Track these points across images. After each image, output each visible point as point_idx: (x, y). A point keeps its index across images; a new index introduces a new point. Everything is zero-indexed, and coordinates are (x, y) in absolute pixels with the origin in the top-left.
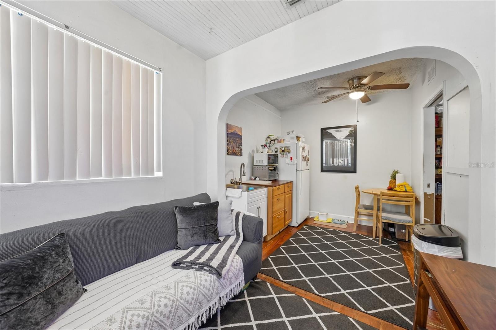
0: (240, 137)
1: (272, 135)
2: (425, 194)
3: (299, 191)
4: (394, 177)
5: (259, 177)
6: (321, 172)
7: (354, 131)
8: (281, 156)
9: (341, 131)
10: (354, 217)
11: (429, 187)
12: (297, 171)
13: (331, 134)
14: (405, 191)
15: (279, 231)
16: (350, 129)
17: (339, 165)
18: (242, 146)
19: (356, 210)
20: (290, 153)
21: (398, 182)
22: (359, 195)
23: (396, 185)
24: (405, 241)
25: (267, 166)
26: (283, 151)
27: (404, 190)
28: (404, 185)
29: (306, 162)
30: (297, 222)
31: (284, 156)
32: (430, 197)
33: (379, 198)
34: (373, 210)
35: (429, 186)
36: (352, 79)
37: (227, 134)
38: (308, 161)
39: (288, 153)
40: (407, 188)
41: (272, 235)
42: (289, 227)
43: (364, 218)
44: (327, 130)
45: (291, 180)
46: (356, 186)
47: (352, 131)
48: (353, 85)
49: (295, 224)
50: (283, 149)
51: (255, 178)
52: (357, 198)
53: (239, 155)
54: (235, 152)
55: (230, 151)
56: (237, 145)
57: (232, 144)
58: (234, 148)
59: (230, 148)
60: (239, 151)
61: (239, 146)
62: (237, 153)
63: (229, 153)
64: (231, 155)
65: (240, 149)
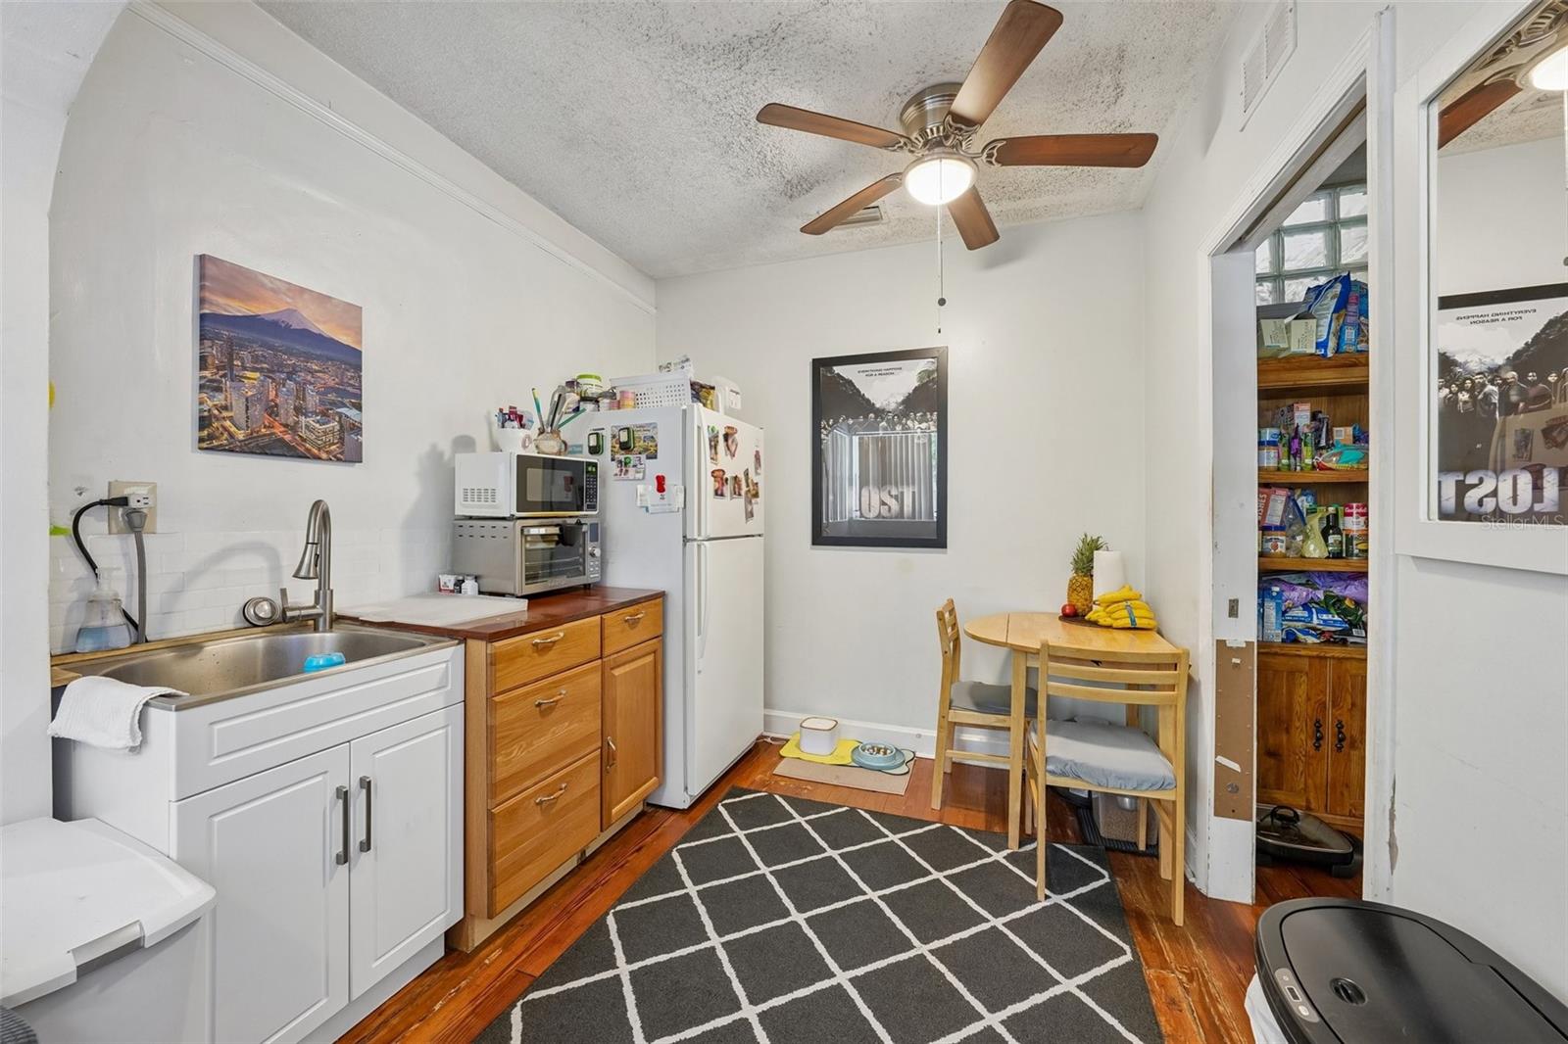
0: (352, 359)
1: (590, 377)
2: (1221, 645)
3: (697, 638)
4: (1084, 565)
5: (477, 578)
6: (814, 543)
7: (935, 375)
8: (617, 471)
9: (889, 372)
10: (934, 734)
11: (1236, 616)
12: (685, 545)
13: (850, 383)
14: (1130, 626)
15: (575, 858)
16: (923, 365)
17: (879, 515)
18: (359, 407)
19: (942, 717)
20: (655, 457)
21: (1101, 588)
22: (957, 641)
23: (1094, 599)
24: (1131, 849)
25: (512, 518)
26: (625, 447)
27: (1127, 622)
28: (1126, 600)
29: (741, 501)
30: (686, 789)
31: (632, 470)
32: (1238, 661)
33: (1032, 664)
34: (1008, 713)
35: (1233, 609)
36: (918, 100)
37: (203, 317)
38: (756, 495)
39: (648, 458)
40: (1136, 613)
41: (490, 916)
42: (651, 812)
43: (974, 737)
44: (837, 369)
45: (656, 586)
46: (940, 604)
47: (929, 373)
48: (923, 133)
49: (677, 795)
50: (624, 437)
51: (459, 583)
52: (944, 662)
53: (324, 456)
54: (287, 438)
55: (228, 423)
56: (308, 398)
57: (250, 388)
58: (272, 410)
59: (226, 408)
60: (325, 433)
61: (330, 404)
62: (304, 440)
63: (217, 438)
64: (243, 452)
65: (334, 425)
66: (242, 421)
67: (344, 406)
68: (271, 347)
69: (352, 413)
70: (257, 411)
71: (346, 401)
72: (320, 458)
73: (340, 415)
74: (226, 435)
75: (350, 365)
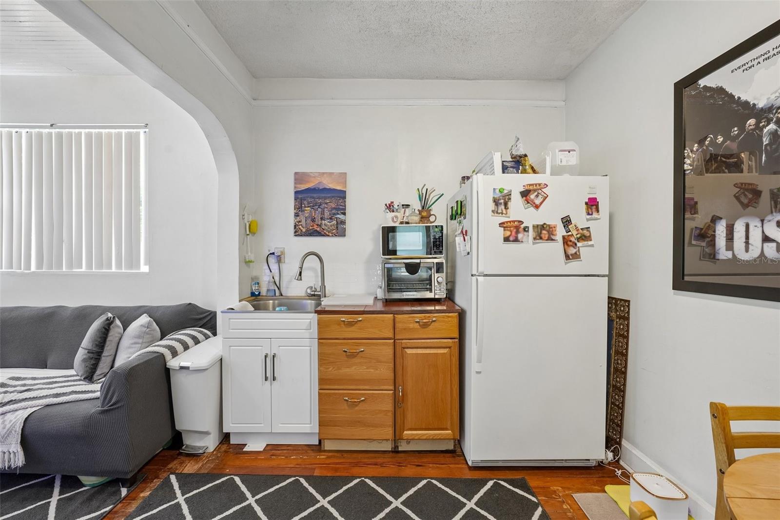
0: (342, 195)
31: (460, 228)
37: (296, 192)
53: (331, 235)
54: (318, 229)
55: (300, 227)
56: (325, 213)
57: (307, 214)
58: (313, 220)
59: (300, 222)
60: (331, 226)
61: (333, 214)
62: (324, 230)
63: (297, 232)
64: (305, 236)
65: (335, 222)
66: (304, 225)
67: (338, 214)
68: (313, 198)
69: (341, 217)
70: (309, 221)
71: (339, 212)
72: (329, 236)
73: (337, 218)
74: (300, 231)
75: (341, 197)
